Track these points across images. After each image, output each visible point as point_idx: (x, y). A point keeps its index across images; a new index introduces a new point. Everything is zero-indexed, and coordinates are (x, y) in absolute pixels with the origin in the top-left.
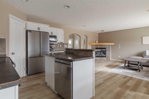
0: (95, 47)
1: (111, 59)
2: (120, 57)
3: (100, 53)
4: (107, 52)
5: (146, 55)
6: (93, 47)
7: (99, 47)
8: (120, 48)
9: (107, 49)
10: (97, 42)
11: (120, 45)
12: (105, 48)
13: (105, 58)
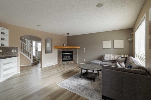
0: (61, 51)
1: (77, 63)
2: (85, 60)
3: (67, 57)
4: (74, 56)
5: (105, 59)
6: (59, 51)
7: (66, 51)
8: (85, 51)
9: (73, 53)
10: (64, 45)
11: (85, 49)
12: (72, 52)
13: (72, 62)
